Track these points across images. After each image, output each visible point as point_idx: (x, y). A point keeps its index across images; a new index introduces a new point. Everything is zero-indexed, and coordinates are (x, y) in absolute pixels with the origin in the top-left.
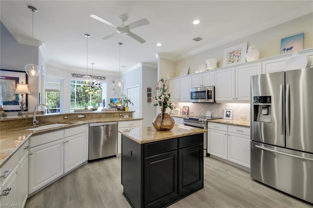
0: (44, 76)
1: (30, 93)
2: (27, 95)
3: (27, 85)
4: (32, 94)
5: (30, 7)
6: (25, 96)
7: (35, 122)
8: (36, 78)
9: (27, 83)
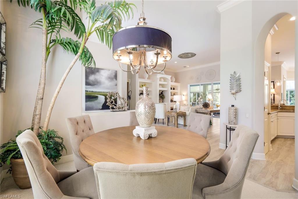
0: (285, 81)
1: (276, 94)
2: (274, 95)
3: (274, 89)
4: (278, 94)
5: (276, 53)
6: (273, 95)
7: (279, 108)
8: (280, 87)
9: (274, 88)
